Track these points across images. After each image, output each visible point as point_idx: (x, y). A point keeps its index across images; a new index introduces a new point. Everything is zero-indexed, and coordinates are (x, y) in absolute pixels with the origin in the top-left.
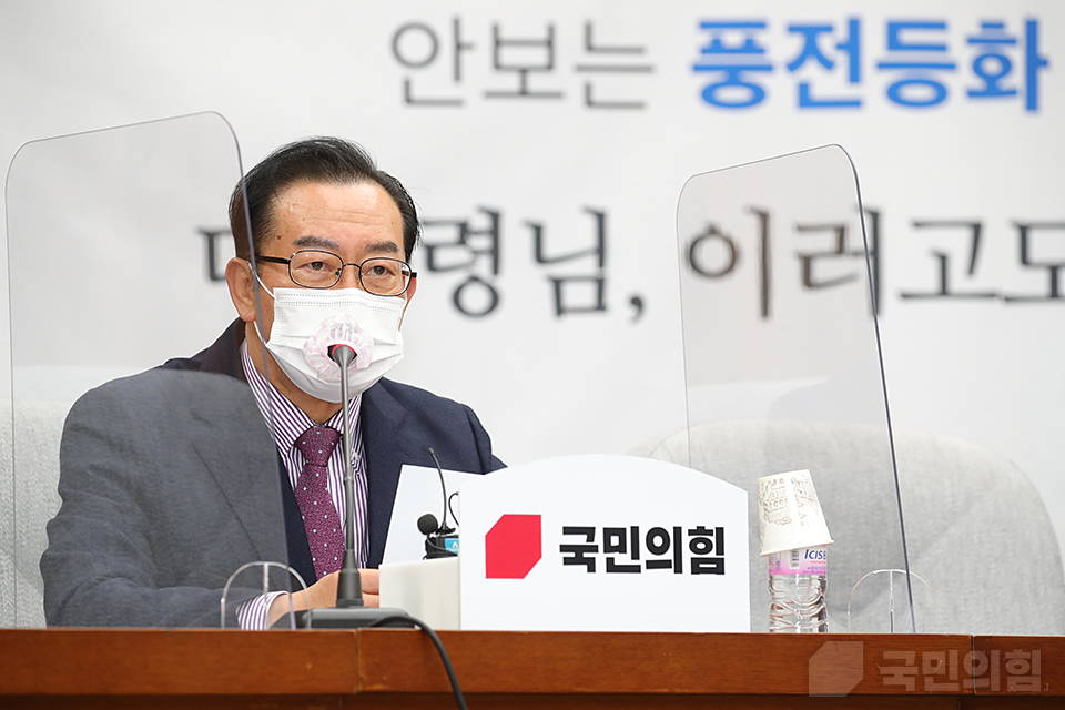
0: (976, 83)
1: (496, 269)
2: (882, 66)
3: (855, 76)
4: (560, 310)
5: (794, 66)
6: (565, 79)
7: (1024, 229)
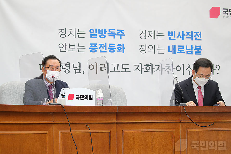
0: (118, 50)
1: (69, 69)
2: (108, 48)
3: (106, 49)
4: (76, 73)
5: (99, 48)
6: (76, 49)
7: (123, 65)
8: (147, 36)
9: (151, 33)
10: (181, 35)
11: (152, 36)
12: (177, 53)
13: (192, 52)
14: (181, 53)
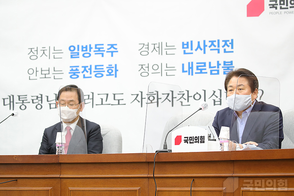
0: (108, 74)
1: (42, 103)
2: (94, 72)
3: (91, 74)
4: (50, 108)
5: (83, 72)
6: (51, 75)
7: (114, 95)
8: (150, 51)
9: (157, 46)
10: (202, 46)
11: (158, 51)
12: (196, 73)
13: (218, 71)
14: (201, 73)
